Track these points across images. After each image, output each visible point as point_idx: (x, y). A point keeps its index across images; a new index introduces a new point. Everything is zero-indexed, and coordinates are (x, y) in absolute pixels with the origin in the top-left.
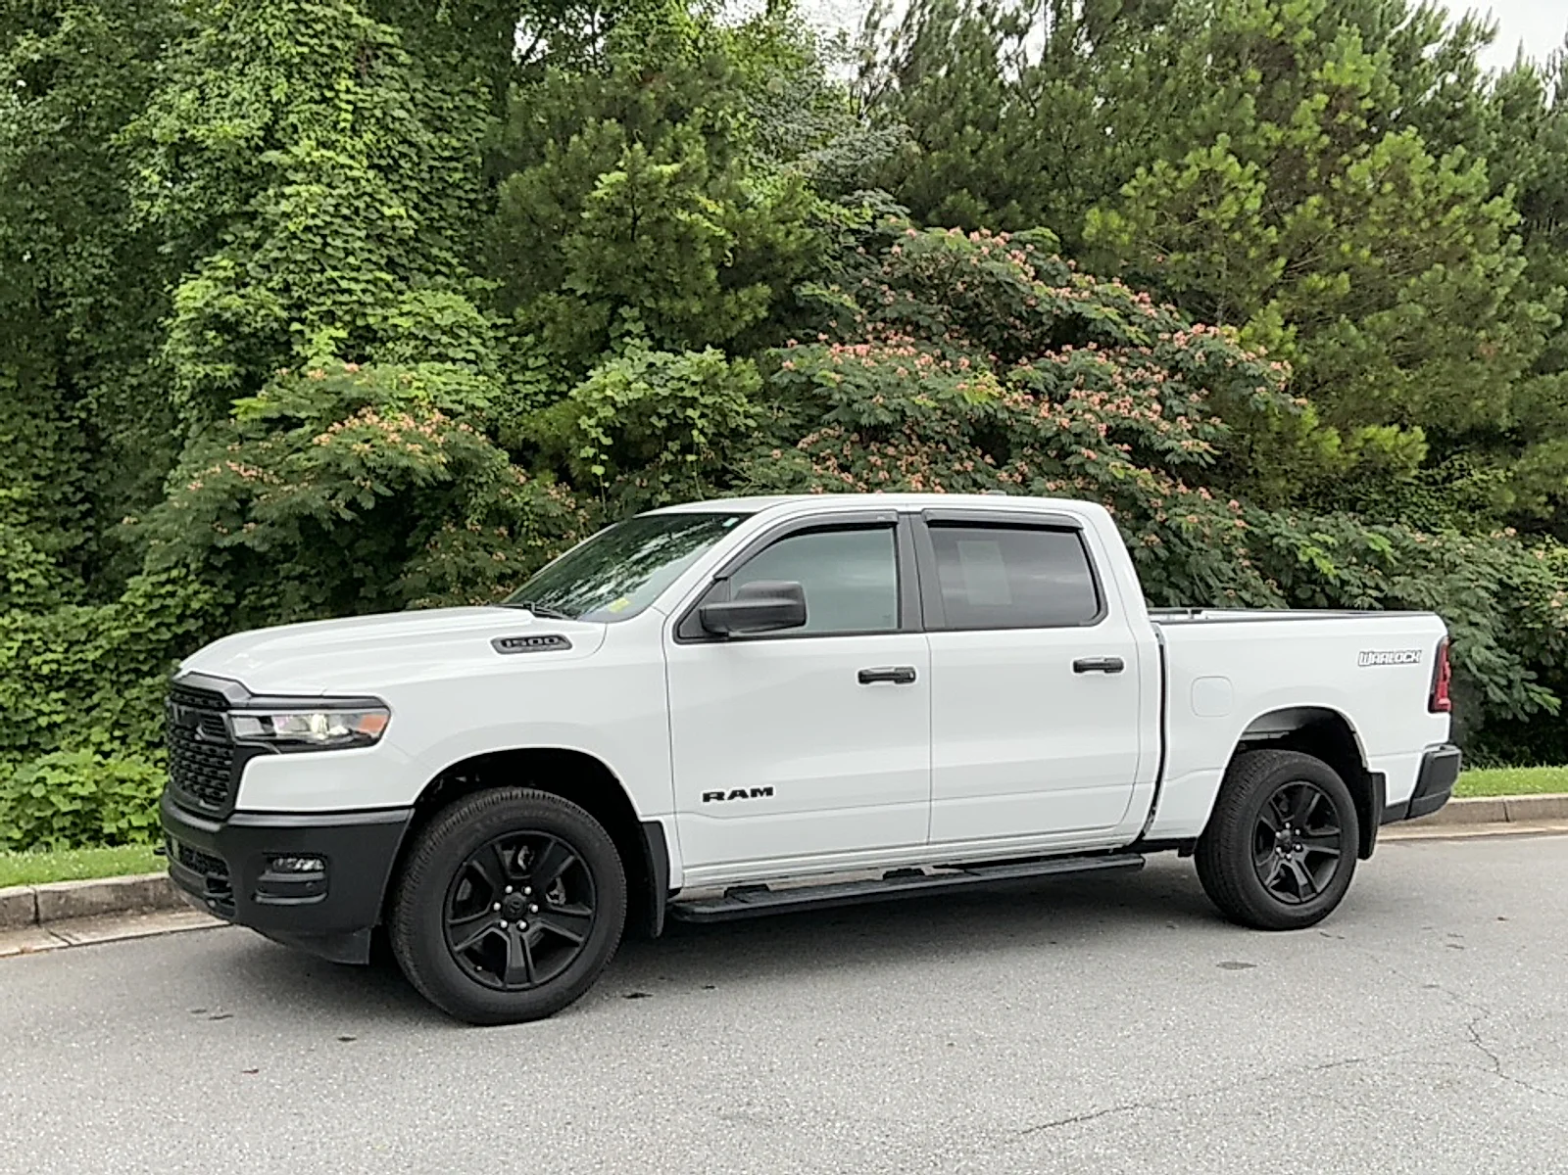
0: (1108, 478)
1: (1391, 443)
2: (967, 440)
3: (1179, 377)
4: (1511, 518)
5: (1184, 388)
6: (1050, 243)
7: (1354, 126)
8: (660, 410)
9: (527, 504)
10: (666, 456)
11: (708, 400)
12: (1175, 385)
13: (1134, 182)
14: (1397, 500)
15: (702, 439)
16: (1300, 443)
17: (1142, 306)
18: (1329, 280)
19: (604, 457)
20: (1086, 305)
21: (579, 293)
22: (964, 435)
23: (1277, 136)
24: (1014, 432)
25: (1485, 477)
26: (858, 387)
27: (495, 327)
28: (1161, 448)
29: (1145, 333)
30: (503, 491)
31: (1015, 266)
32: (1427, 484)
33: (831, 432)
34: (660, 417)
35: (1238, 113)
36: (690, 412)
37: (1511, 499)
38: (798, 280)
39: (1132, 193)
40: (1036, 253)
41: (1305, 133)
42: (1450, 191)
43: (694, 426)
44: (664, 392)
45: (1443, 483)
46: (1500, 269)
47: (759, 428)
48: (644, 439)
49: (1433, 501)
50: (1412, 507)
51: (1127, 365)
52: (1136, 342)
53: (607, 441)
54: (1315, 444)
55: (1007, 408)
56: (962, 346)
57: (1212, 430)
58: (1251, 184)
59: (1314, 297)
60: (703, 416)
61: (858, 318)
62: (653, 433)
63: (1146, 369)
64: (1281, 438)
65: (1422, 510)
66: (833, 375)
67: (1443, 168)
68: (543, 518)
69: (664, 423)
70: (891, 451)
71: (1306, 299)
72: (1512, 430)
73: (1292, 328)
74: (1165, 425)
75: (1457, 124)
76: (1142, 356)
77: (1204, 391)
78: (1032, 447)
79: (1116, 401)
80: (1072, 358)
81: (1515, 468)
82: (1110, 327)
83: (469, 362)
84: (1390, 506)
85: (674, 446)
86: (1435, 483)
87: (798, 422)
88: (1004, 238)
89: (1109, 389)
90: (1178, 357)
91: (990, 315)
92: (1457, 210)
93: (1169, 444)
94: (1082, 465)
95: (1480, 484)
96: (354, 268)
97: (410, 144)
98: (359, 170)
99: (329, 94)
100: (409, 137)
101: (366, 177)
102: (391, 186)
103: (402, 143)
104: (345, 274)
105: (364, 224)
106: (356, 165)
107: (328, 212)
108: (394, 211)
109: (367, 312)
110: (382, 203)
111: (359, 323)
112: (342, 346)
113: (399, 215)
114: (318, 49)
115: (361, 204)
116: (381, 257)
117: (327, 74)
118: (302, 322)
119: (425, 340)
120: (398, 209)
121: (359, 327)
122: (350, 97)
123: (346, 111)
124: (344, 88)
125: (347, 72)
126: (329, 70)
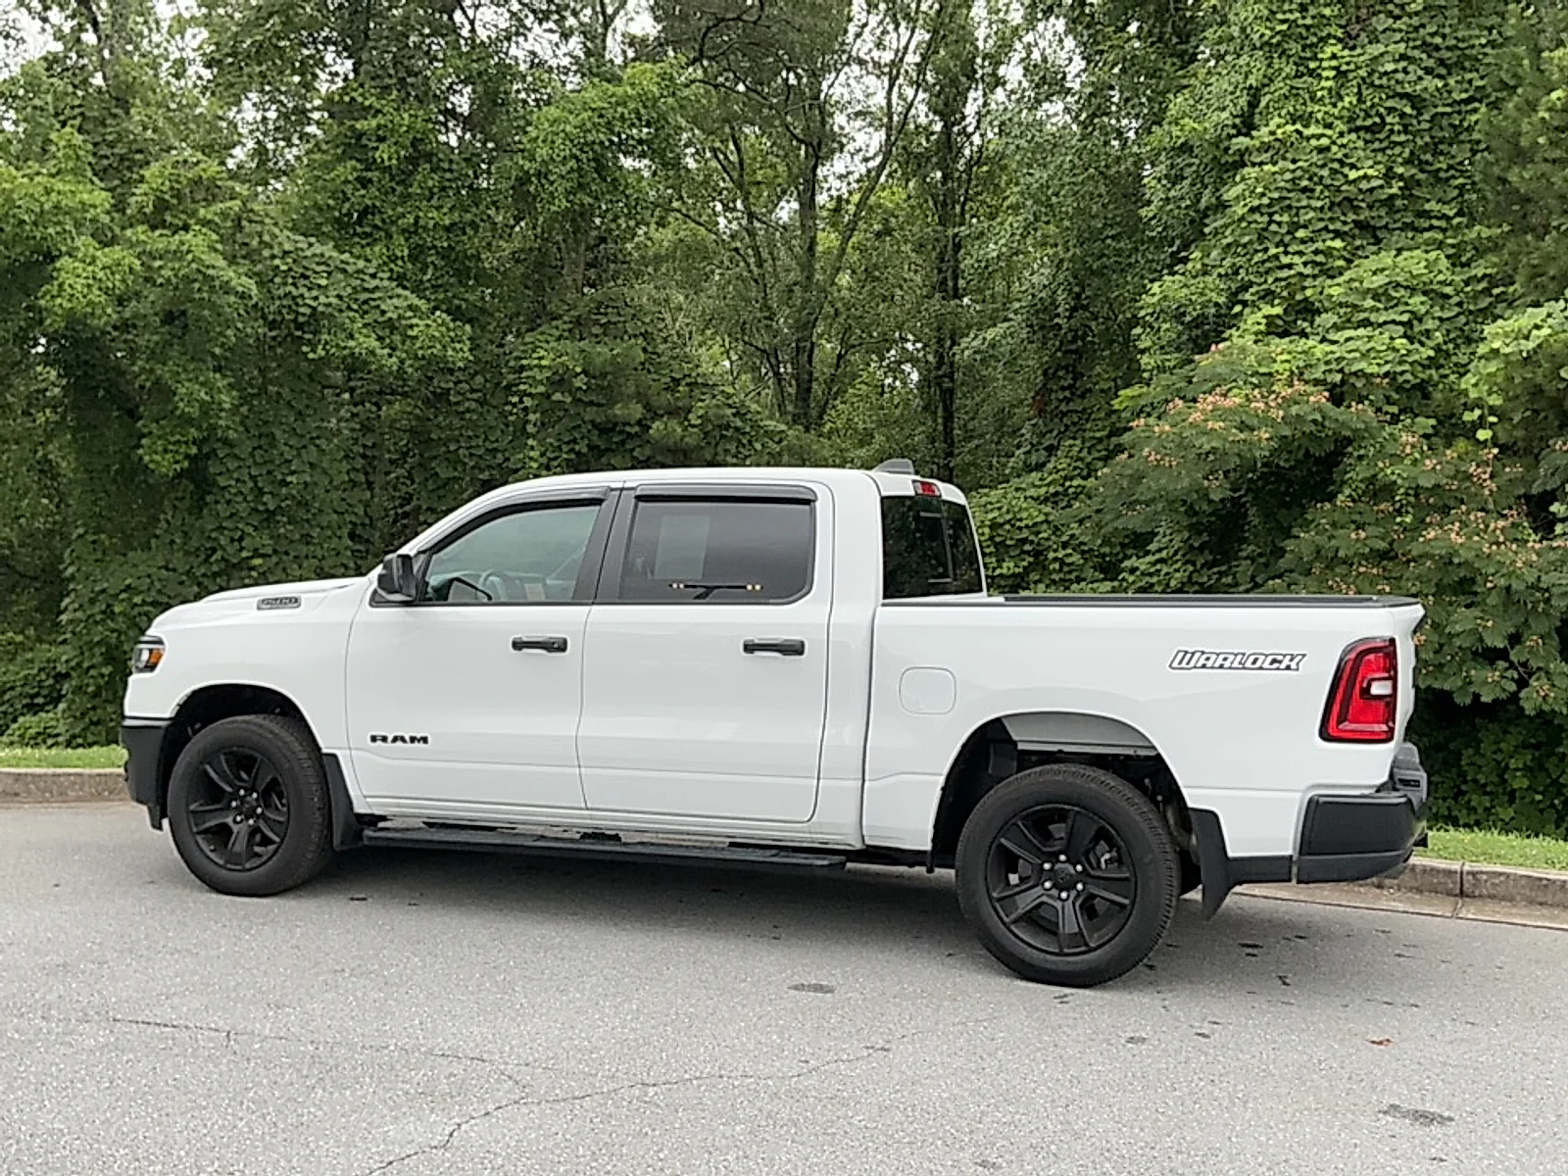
19: (1493, 420)
30: (1381, 464)
53: (1494, 401)
96: (1303, 242)
97: (1402, 96)
98: (1330, 137)
99: (1312, 65)
100: (1399, 89)
101: (1339, 142)
102: (1377, 145)
103: (1393, 97)
104: (1290, 249)
105: (1326, 193)
106: (1329, 132)
107: (1282, 188)
108: (1361, 173)
109: (1306, 284)
110: (1353, 166)
111: (1299, 297)
112: (1280, 323)
113: (1365, 177)
114: (1300, 22)
115: (1325, 172)
116: (1345, 223)
117: (1313, 45)
118: (1245, 304)
119: (1355, 306)
120: (1368, 170)
121: (1300, 302)
122: (1334, 63)
123: (1327, 79)
124: (1329, 55)
125: (1335, 37)
126: (1315, 40)
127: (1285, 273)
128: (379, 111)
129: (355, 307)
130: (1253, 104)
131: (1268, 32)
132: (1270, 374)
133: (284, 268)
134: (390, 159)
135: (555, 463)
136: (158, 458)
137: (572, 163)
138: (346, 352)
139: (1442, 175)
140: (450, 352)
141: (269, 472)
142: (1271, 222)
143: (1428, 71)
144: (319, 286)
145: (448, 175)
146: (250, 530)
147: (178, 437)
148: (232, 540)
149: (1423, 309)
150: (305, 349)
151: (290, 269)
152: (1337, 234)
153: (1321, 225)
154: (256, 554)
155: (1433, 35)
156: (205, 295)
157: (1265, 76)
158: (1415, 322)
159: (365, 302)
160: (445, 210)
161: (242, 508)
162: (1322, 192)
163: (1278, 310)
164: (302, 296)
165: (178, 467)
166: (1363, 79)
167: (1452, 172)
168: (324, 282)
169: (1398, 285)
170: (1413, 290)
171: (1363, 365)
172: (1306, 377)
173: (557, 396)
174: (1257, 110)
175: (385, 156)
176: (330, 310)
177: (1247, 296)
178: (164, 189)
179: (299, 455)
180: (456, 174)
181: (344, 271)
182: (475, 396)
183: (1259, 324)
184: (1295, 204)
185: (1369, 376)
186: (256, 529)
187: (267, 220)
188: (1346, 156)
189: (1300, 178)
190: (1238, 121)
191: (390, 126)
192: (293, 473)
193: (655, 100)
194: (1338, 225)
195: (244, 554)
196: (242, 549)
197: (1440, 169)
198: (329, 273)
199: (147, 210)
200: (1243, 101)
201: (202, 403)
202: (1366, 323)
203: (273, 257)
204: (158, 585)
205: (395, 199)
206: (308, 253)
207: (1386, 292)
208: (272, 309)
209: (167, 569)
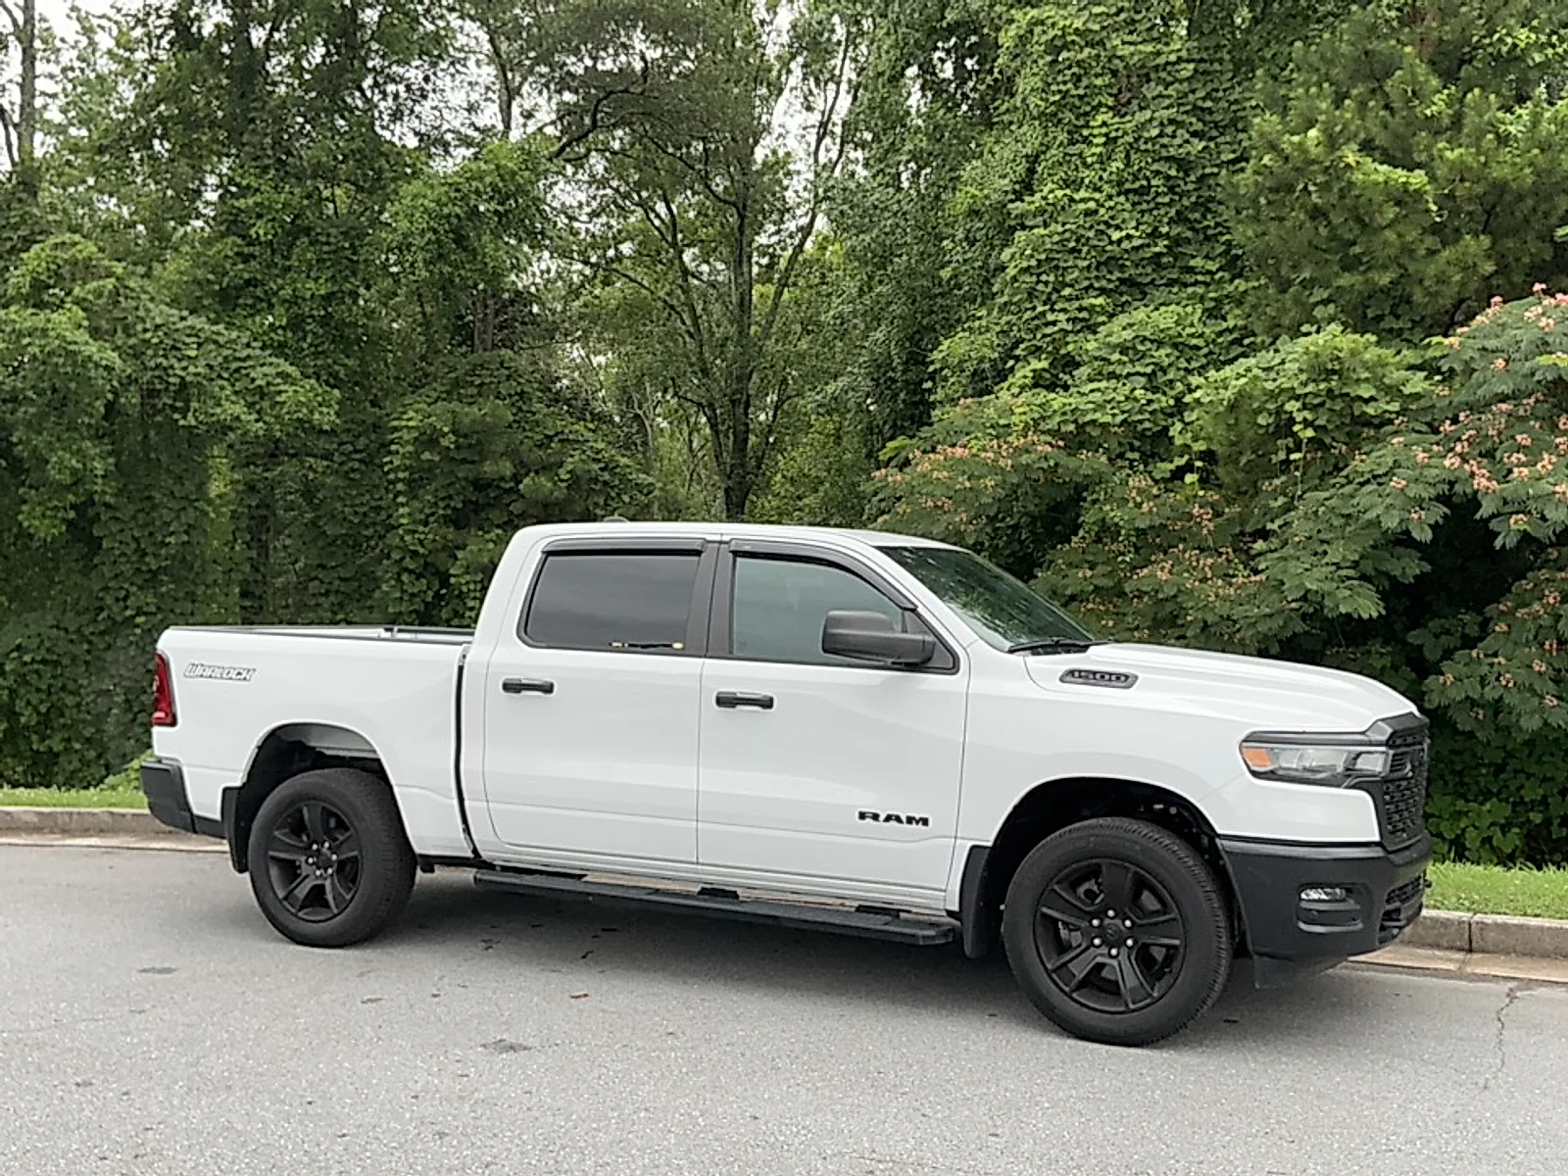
8: (1269, 406)
15: (1311, 433)
34: (1270, 414)
36: (1290, 405)
43: (1293, 420)
60: (1306, 406)
85: (1285, 444)
96: (1069, 299)
97: (1168, 159)
98: (1097, 201)
99: (1085, 132)
100: (1164, 153)
101: (1107, 205)
102: (1145, 206)
103: (1159, 160)
104: (1056, 307)
105: (1093, 253)
106: (1097, 196)
107: (1051, 250)
108: (1124, 233)
109: (1068, 339)
110: (1118, 228)
111: (1063, 352)
112: (1048, 376)
113: (1129, 237)
114: (1074, 92)
115: (1091, 234)
116: (1109, 281)
117: (1086, 114)
118: (1017, 359)
119: (1103, 359)
120: (1129, 231)
121: (1064, 356)
122: (1104, 130)
123: (1097, 145)
124: (1099, 123)
125: (1107, 106)
126: (1088, 109)
127: (1049, 330)
128: (257, 190)
129: (226, 375)
130: (1031, 171)
131: (1043, 104)
132: (1008, 426)
133: (155, 340)
134: (266, 234)
135: (431, 519)
136: (37, 523)
137: (429, 235)
138: (214, 419)
139: (1210, 232)
140: (317, 416)
141: (151, 534)
142: (1038, 282)
143: (1194, 134)
144: (189, 357)
145: (326, 248)
146: (135, 589)
147: (56, 503)
148: (117, 600)
149: (1166, 362)
150: (176, 416)
151: (161, 342)
152: (1103, 291)
153: (1086, 283)
154: (139, 612)
155: (1204, 99)
156: (69, 369)
157: (1042, 144)
158: (1159, 374)
159: (237, 370)
160: (321, 281)
161: (126, 568)
162: (1088, 252)
163: (1044, 364)
164: (172, 367)
165: (55, 531)
166: (1130, 144)
167: (1220, 229)
168: (193, 353)
169: (1145, 338)
170: (1160, 344)
171: (1098, 415)
172: (1041, 427)
173: (426, 456)
174: (1036, 176)
175: (261, 232)
176: (199, 379)
177: (1018, 352)
178: (40, 270)
179: (178, 517)
180: (333, 247)
181: (216, 342)
182: (358, 456)
183: (1025, 377)
184: (1062, 264)
185: (1105, 426)
186: (140, 588)
187: (143, 296)
188: (1112, 218)
189: (1068, 240)
190: (1017, 187)
191: (266, 203)
192: (172, 533)
193: (514, 174)
194: (1104, 283)
195: (128, 613)
196: (126, 608)
197: (1208, 227)
198: (200, 345)
199: (23, 291)
200: (1021, 169)
201: (74, 472)
202: (1112, 375)
203: (145, 330)
204: (47, 644)
205: (276, 272)
206: (180, 325)
207: (1134, 348)
208: (145, 379)
209: (58, 627)
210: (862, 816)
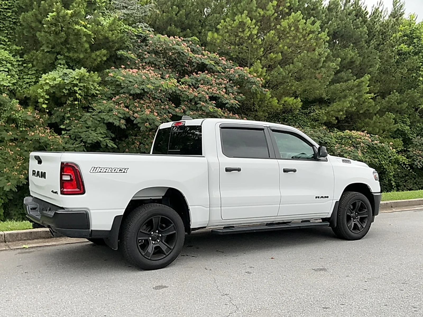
0: (208, 111)
1: (291, 102)
2: (168, 99)
3: (231, 82)
4: (325, 124)
5: (233, 85)
6: (197, 42)
7: (284, 11)
8: (66, 87)
9: (20, 116)
10: (69, 102)
11: (82, 85)
12: (230, 84)
13: (220, 24)
14: (296, 119)
15: (80, 97)
16: (266, 102)
17: (223, 61)
18: (276, 55)
19: (46, 102)
20: (205, 60)
21: (45, 51)
22: (167, 98)
23: (262, 13)
24: (182, 97)
25: (319, 112)
26: (130, 82)
27: (17, 61)
28: (225, 102)
29: (223, 69)
30: (12, 112)
31: (184, 47)
32: (304, 114)
33: (124, 96)
34: (66, 90)
35: (251, 5)
36: (75, 88)
37: (326, 118)
38: (118, 50)
39: (220, 27)
40: (193, 44)
41: (270, 12)
42: (309, 30)
43: (77, 93)
44: (67, 82)
45: (309, 114)
46: (323, 53)
47: (100, 94)
48: (61, 97)
49: (305, 119)
50: (300, 121)
51: (217, 78)
52: (220, 71)
53: (47, 97)
54: (270, 102)
55: (180, 90)
56: (169, 71)
57: (240, 97)
58: (254, 26)
59: (272, 60)
60: (80, 89)
61: (137, 62)
62: (64, 95)
63: (222, 79)
64: (261, 100)
65: (302, 121)
66: (122, 78)
67: (307, 23)
68: (26, 121)
69: (67, 92)
70: (142, 102)
71: (270, 60)
72: (328, 99)
73: (265, 69)
74: (226, 96)
75: (314, 12)
76: (222, 75)
77: (239, 86)
78: (187, 101)
79: (213, 89)
80: (201, 75)
81: (328, 110)
82: (212, 67)
83: (6, 71)
84: (294, 120)
85: (71, 99)
86: (306, 114)
87: (113, 92)
88: (181, 39)
89: (211, 85)
90: (231, 76)
91: (179, 62)
92: (311, 35)
93: (227, 101)
94: (201, 107)
95: (318, 114)
210: (316, 197)
